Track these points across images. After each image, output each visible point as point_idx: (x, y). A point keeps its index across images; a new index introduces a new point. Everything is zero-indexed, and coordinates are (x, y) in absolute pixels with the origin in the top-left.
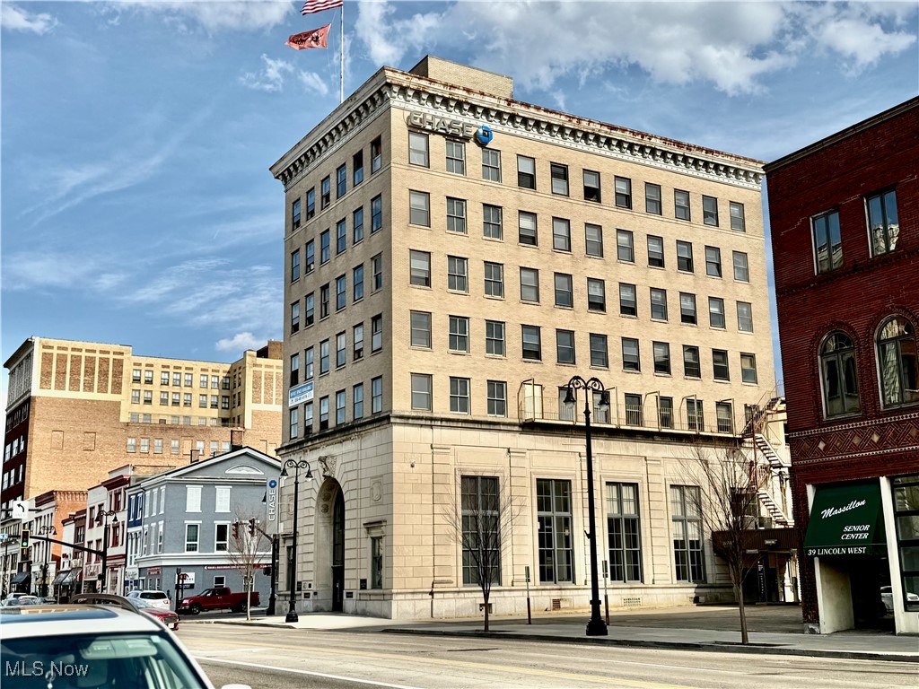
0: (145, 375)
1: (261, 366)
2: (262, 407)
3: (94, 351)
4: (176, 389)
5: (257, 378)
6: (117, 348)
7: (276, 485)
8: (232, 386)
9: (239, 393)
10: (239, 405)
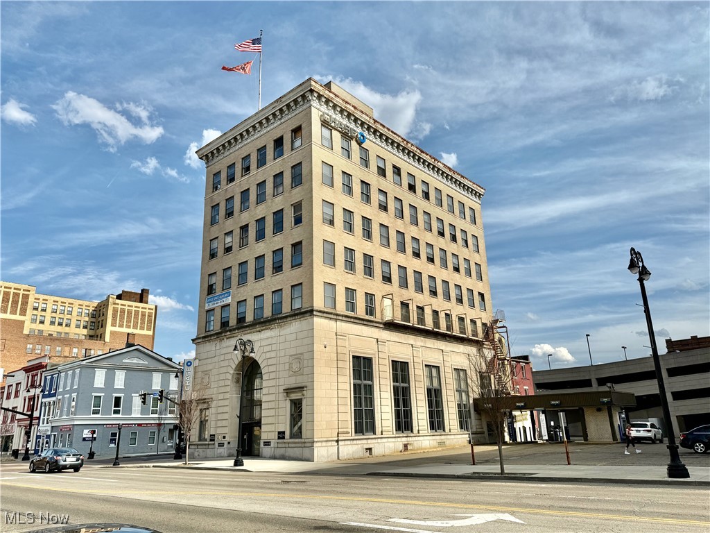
0: (41, 306)
1: (118, 304)
2: (117, 329)
3: (10, 288)
4: (61, 316)
5: (115, 311)
6: (26, 287)
7: (191, 364)
8: (97, 316)
9: (102, 320)
10: (102, 327)
